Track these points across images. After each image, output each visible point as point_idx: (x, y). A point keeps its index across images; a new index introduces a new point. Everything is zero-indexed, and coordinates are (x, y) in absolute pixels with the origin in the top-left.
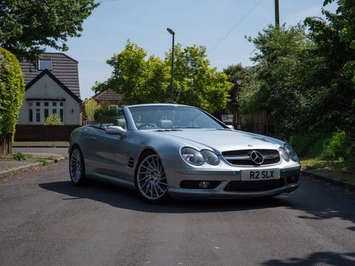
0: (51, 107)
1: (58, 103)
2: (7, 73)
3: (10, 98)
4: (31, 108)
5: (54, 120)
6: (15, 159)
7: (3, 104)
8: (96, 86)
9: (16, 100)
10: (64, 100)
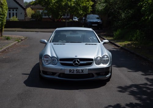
1: (15, 10)
6: (6, 39)
7: (1, 17)
10: (17, 8)
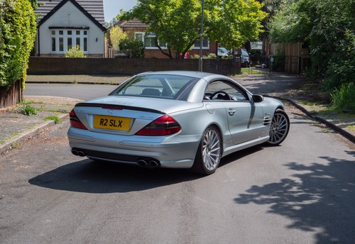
0: (74, 36)
1: (82, 32)
2: (12, 12)
3: (16, 42)
4: (53, 36)
5: (76, 52)
6: (22, 113)
8: (121, 15)
9: (24, 44)
10: (88, 28)
